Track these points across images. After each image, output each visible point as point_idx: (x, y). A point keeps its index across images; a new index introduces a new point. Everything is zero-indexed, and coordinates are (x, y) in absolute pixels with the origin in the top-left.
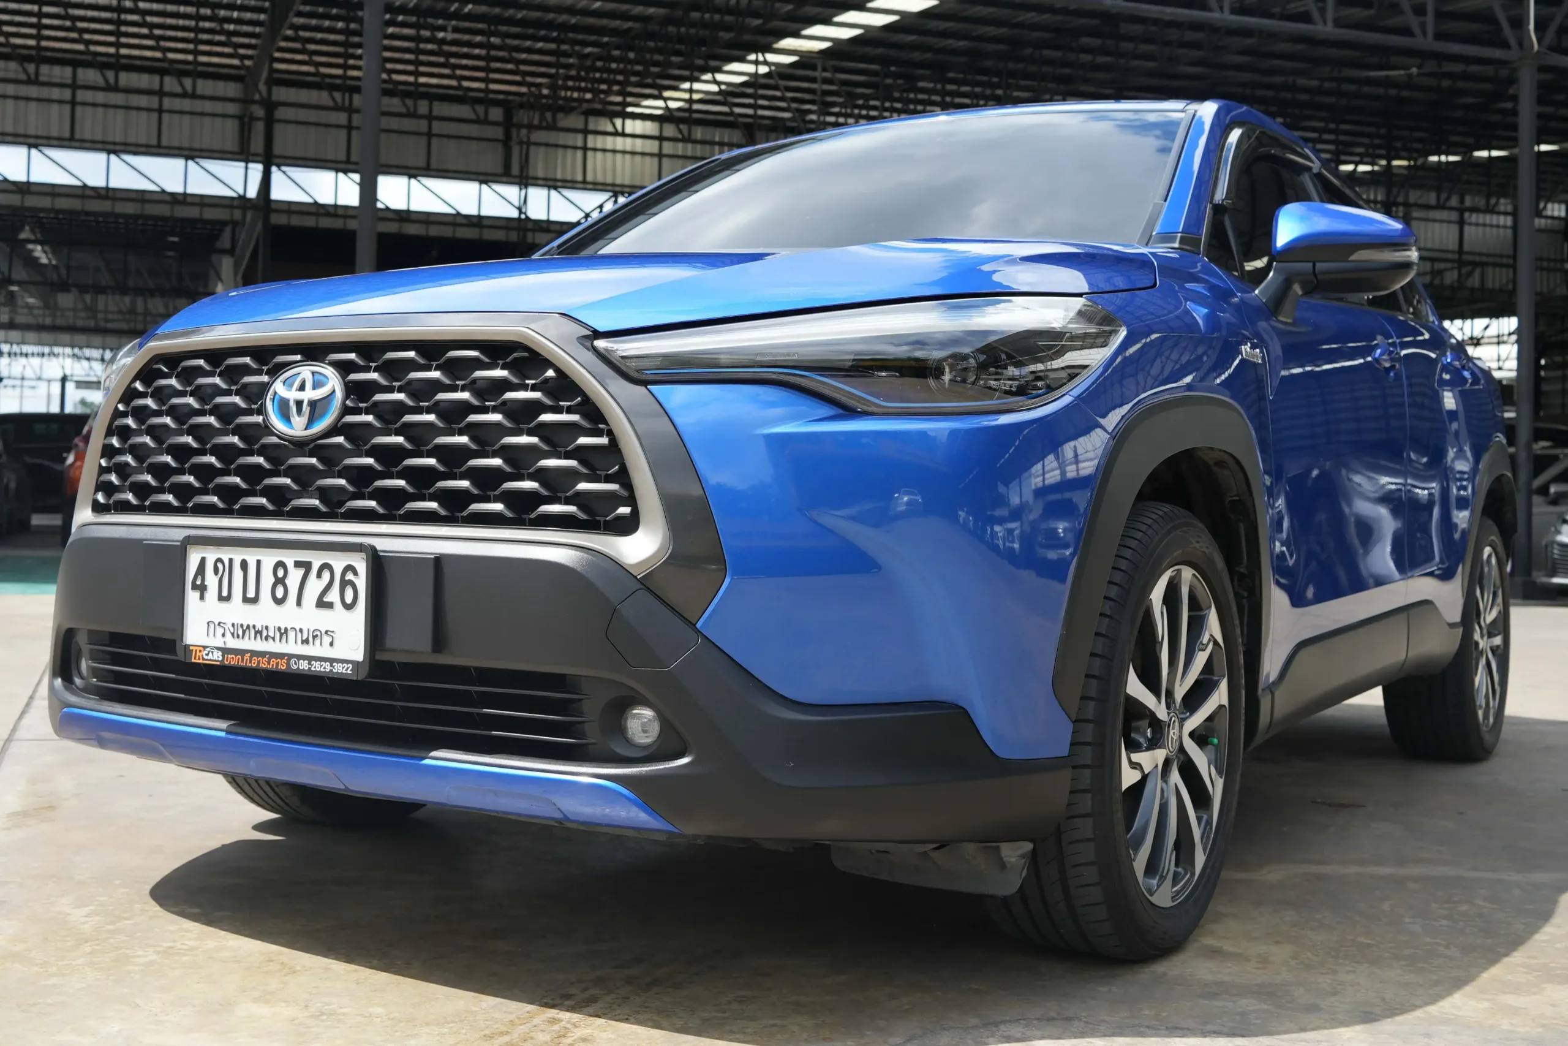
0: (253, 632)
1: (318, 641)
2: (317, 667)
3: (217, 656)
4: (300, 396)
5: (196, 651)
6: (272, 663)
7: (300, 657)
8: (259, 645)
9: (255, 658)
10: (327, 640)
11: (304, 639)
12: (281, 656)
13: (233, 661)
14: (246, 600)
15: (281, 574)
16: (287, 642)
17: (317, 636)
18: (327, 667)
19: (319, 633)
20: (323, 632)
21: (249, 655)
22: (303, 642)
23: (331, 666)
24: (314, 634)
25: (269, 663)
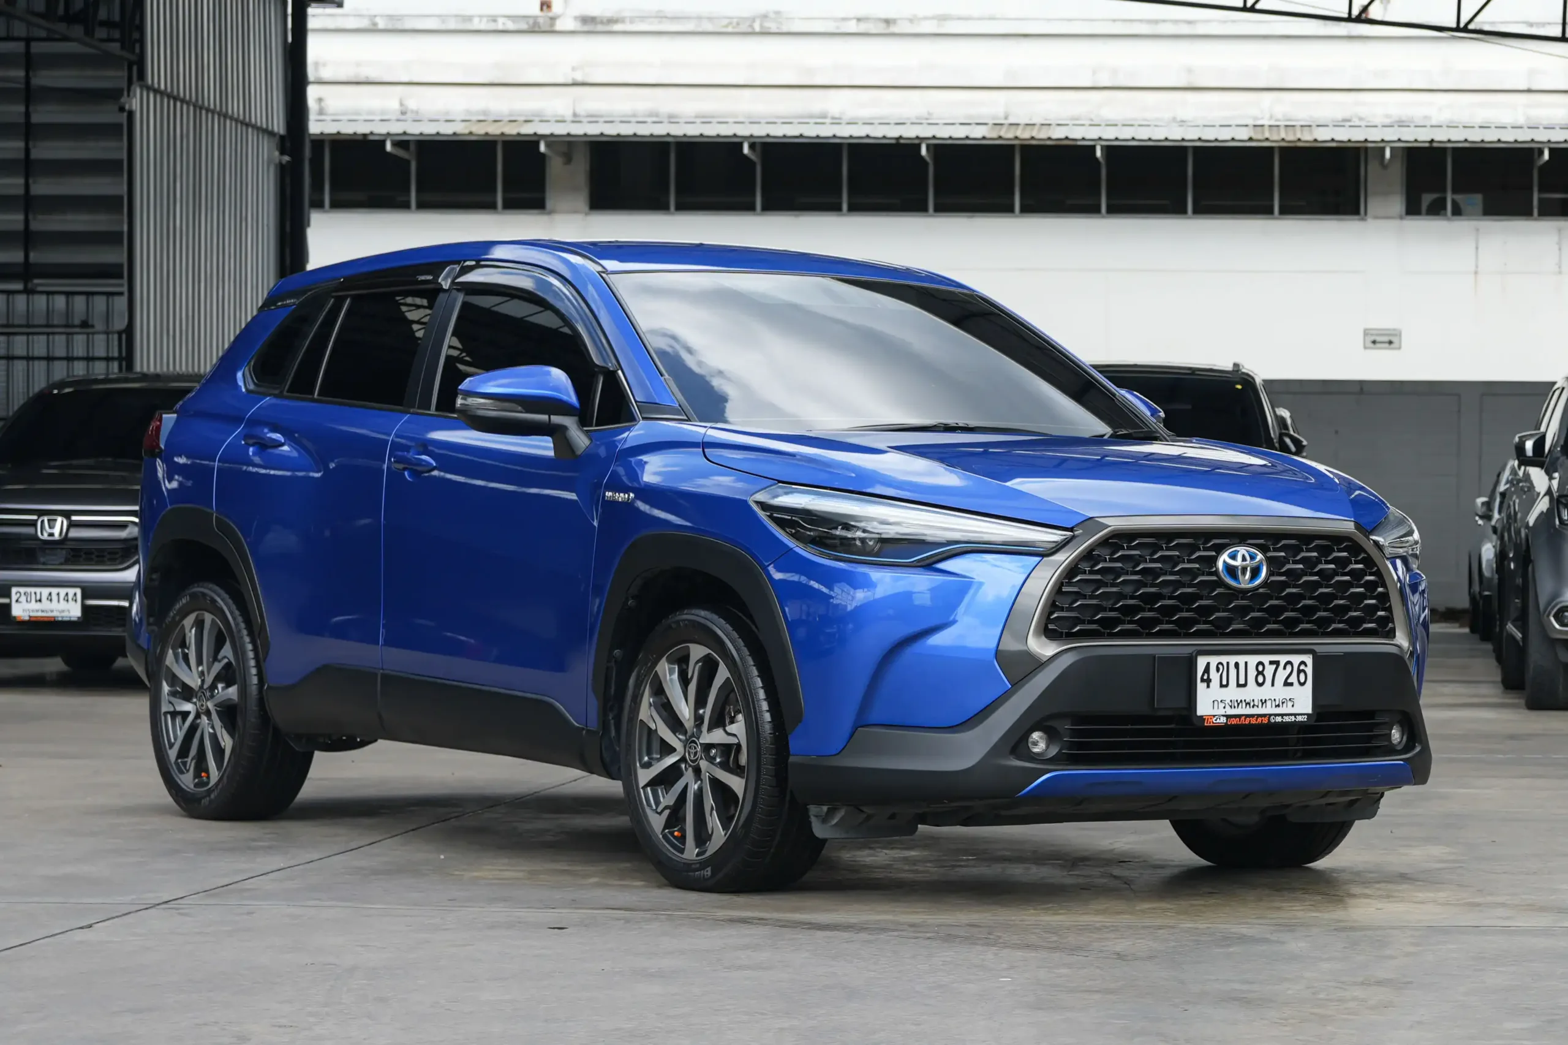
0: (1244, 704)
1: (1285, 705)
2: (1287, 719)
3: (1223, 720)
5: (1208, 719)
7: (1276, 715)
10: (1290, 704)
11: (1277, 704)
12: (1264, 715)
13: (1234, 721)
14: (1239, 685)
15: (1260, 668)
18: (1293, 718)
20: (1288, 699)
22: (1276, 706)
23: (1295, 717)
24: (1283, 701)
25: (1256, 721)
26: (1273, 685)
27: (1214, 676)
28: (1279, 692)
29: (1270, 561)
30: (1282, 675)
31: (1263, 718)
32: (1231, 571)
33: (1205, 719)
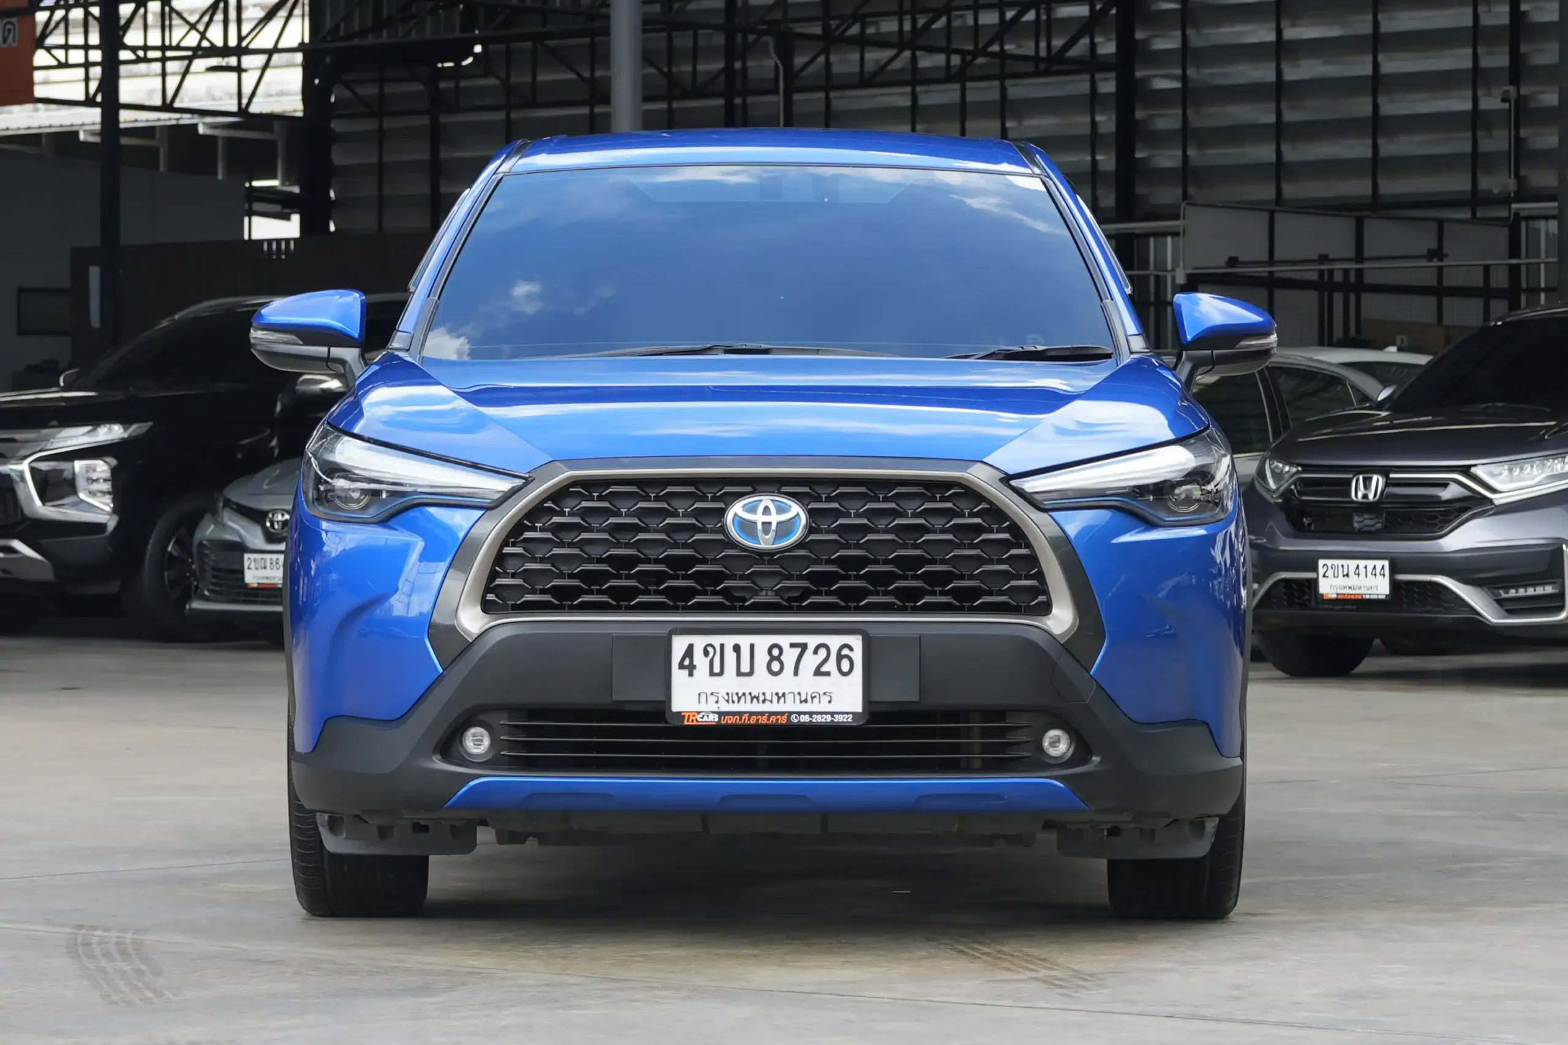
0: (749, 698)
1: (816, 700)
2: (818, 719)
3: (713, 719)
4: (767, 519)
5: (689, 716)
6: (771, 719)
7: (799, 713)
8: (757, 707)
9: (754, 717)
11: (803, 699)
12: (782, 713)
13: (731, 720)
14: (739, 673)
15: (776, 652)
16: (785, 702)
17: (815, 697)
18: (829, 718)
19: (818, 697)
21: (748, 714)
22: (801, 702)
23: (832, 716)
24: (813, 695)
25: (768, 719)
26: (796, 673)
27: (699, 659)
28: (807, 683)
29: (812, 513)
30: (810, 661)
31: (779, 717)
32: (747, 527)
33: (684, 716)
